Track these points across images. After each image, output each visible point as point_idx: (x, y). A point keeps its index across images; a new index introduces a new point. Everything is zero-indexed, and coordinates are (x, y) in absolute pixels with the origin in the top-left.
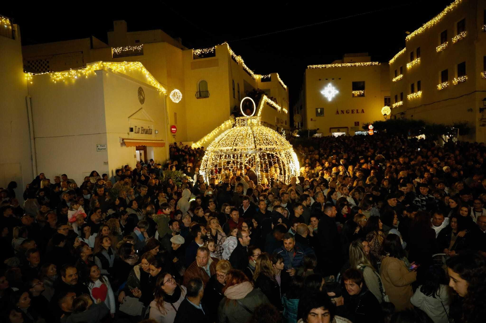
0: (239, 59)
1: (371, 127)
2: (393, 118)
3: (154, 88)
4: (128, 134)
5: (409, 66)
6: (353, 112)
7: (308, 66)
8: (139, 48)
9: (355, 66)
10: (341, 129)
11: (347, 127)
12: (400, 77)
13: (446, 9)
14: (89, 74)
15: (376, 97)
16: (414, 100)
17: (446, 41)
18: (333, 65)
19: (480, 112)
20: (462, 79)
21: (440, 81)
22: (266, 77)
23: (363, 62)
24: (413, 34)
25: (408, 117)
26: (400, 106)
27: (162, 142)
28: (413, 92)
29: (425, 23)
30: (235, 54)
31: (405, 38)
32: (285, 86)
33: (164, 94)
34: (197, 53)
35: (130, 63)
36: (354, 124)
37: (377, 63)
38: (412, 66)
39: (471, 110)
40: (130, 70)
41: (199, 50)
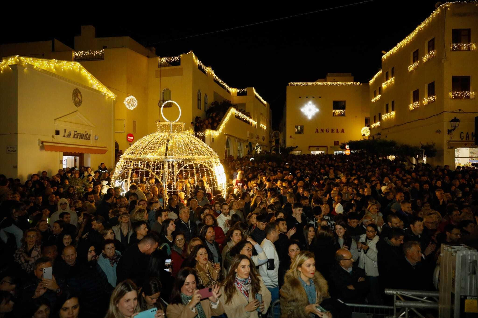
0: (209, 70)
1: (347, 147)
2: (371, 138)
3: (98, 92)
4: (53, 137)
5: (384, 86)
6: (332, 131)
7: (289, 84)
8: (100, 53)
9: (337, 85)
10: (320, 148)
11: (326, 146)
12: (378, 97)
13: (418, 28)
14: (4, 69)
15: (356, 117)
16: (389, 121)
17: (417, 60)
18: (314, 83)
19: (448, 134)
20: (431, 98)
21: (412, 101)
22: (242, 91)
23: (344, 81)
24: (388, 54)
25: (383, 138)
26: (378, 127)
27: (104, 149)
28: (387, 112)
29: (399, 42)
30: (204, 64)
31: (381, 58)
32: (265, 102)
33: (112, 99)
34: (162, 61)
35: (62, 61)
36: (334, 143)
37: (358, 83)
38: (387, 86)
39: (439, 131)
40: (62, 70)
41: (165, 59)
